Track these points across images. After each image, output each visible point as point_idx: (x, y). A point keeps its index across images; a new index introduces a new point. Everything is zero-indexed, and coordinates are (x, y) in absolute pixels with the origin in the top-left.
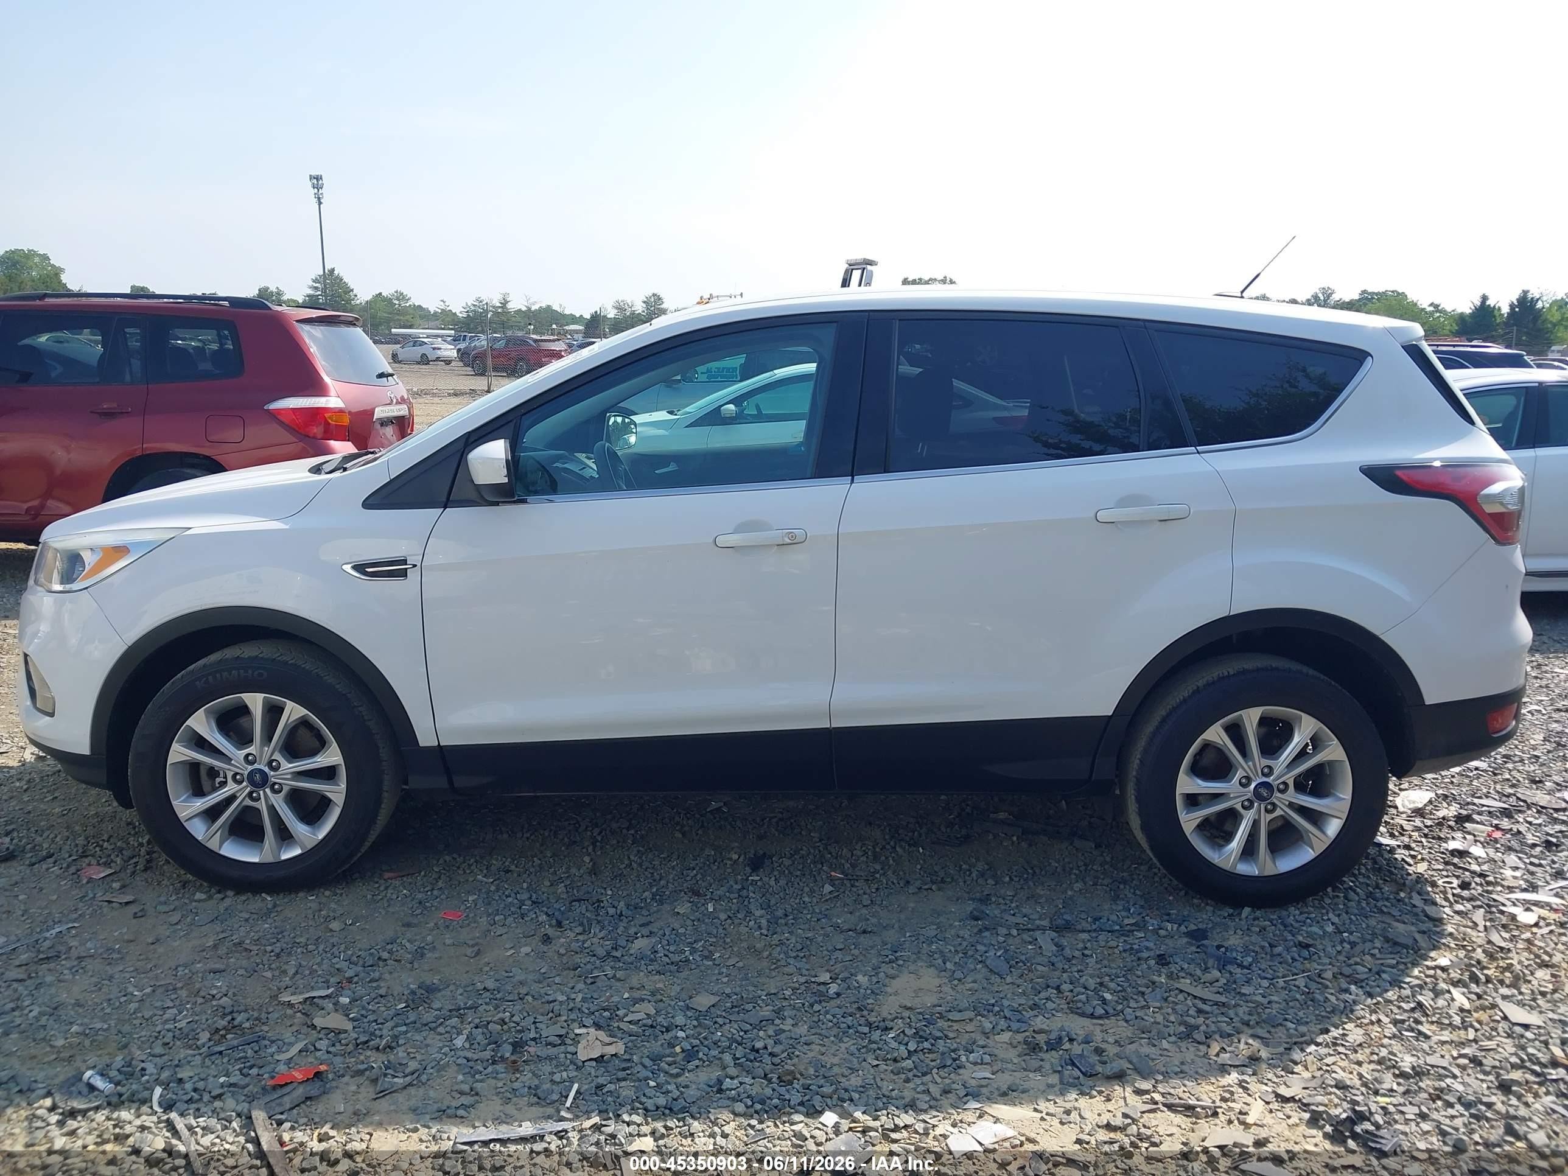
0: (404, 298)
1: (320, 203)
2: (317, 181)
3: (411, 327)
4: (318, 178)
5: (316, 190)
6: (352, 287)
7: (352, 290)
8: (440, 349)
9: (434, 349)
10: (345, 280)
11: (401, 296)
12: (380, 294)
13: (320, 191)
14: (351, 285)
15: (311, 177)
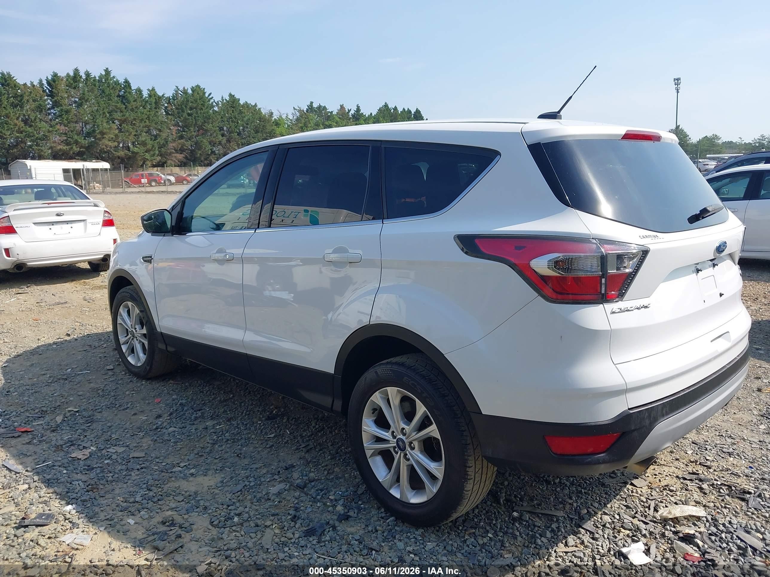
0: (717, 138)
1: (678, 92)
2: (677, 81)
3: (719, 153)
4: (678, 79)
5: (677, 86)
6: (688, 134)
7: (688, 136)
8: (708, 165)
9: (704, 165)
10: (685, 131)
11: (716, 137)
12: (706, 136)
13: (679, 86)
14: (688, 133)
15: (675, 80)
